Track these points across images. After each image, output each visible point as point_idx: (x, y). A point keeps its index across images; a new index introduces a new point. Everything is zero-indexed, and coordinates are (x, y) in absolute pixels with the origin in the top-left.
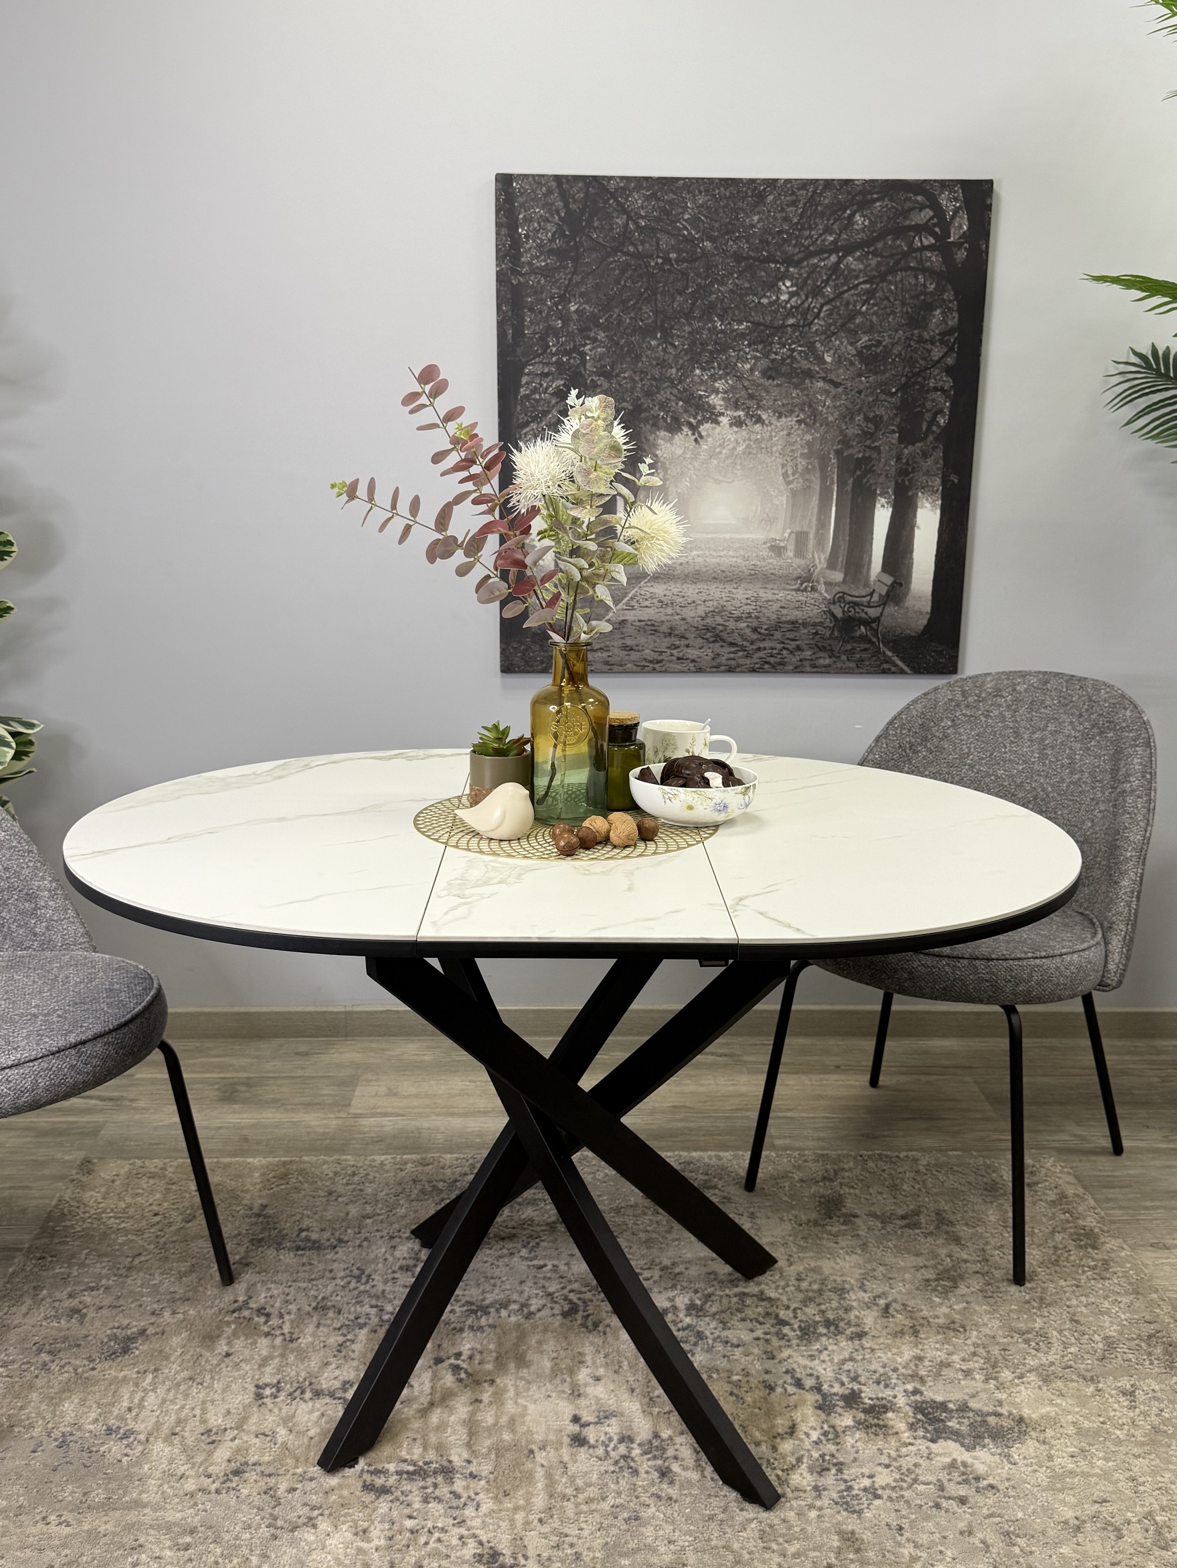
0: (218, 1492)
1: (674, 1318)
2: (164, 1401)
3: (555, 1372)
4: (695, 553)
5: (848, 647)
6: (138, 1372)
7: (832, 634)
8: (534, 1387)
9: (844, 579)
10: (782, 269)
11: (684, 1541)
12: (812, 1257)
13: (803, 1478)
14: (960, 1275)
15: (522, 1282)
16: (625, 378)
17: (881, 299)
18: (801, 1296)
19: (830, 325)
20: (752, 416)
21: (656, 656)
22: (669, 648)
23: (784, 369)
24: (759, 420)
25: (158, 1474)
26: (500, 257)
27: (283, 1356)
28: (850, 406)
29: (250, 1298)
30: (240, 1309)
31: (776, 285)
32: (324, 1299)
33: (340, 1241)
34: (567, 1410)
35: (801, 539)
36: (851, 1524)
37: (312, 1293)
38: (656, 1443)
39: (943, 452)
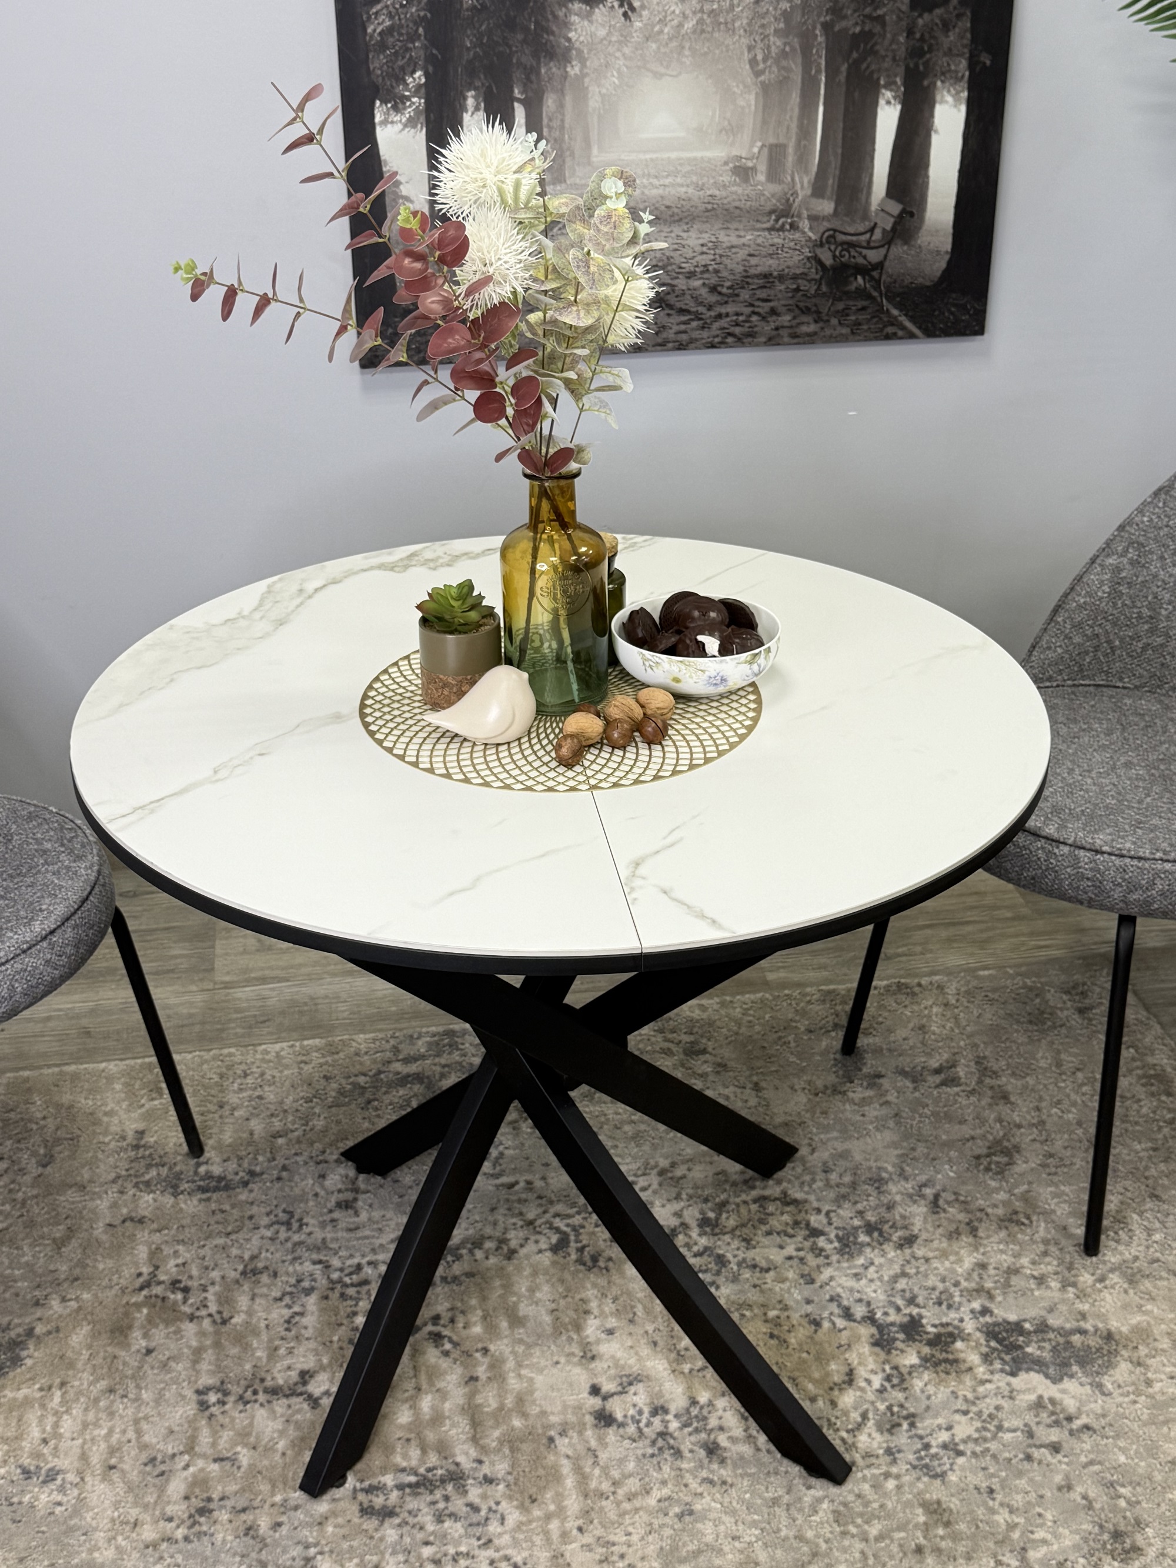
0: (186, 1539)
1: (687, 1240)
2: (85, 1425)
3: (559, 1327)
5: (840, 306)
6: (41, 1389)
7: (818, 289)
8: (537, 1351)
9: (836, 210)
11: (750, 1534)
12: (836, 1139)
13: (869, 1439)
14: (1015, 1147)
15: (493, 1210)
18: (832, 1195)
25: (105, 1524)
27: (217, 1345)
29: (157, 1268)
30: (147, 1285)
32: (253, 1258)
33: (252, 1173)
34: (581, 1378)
35: (775, 154)
36: (936, 1491)
37: (235, 1251)
38: (695, 1411)
39: (972, 22)
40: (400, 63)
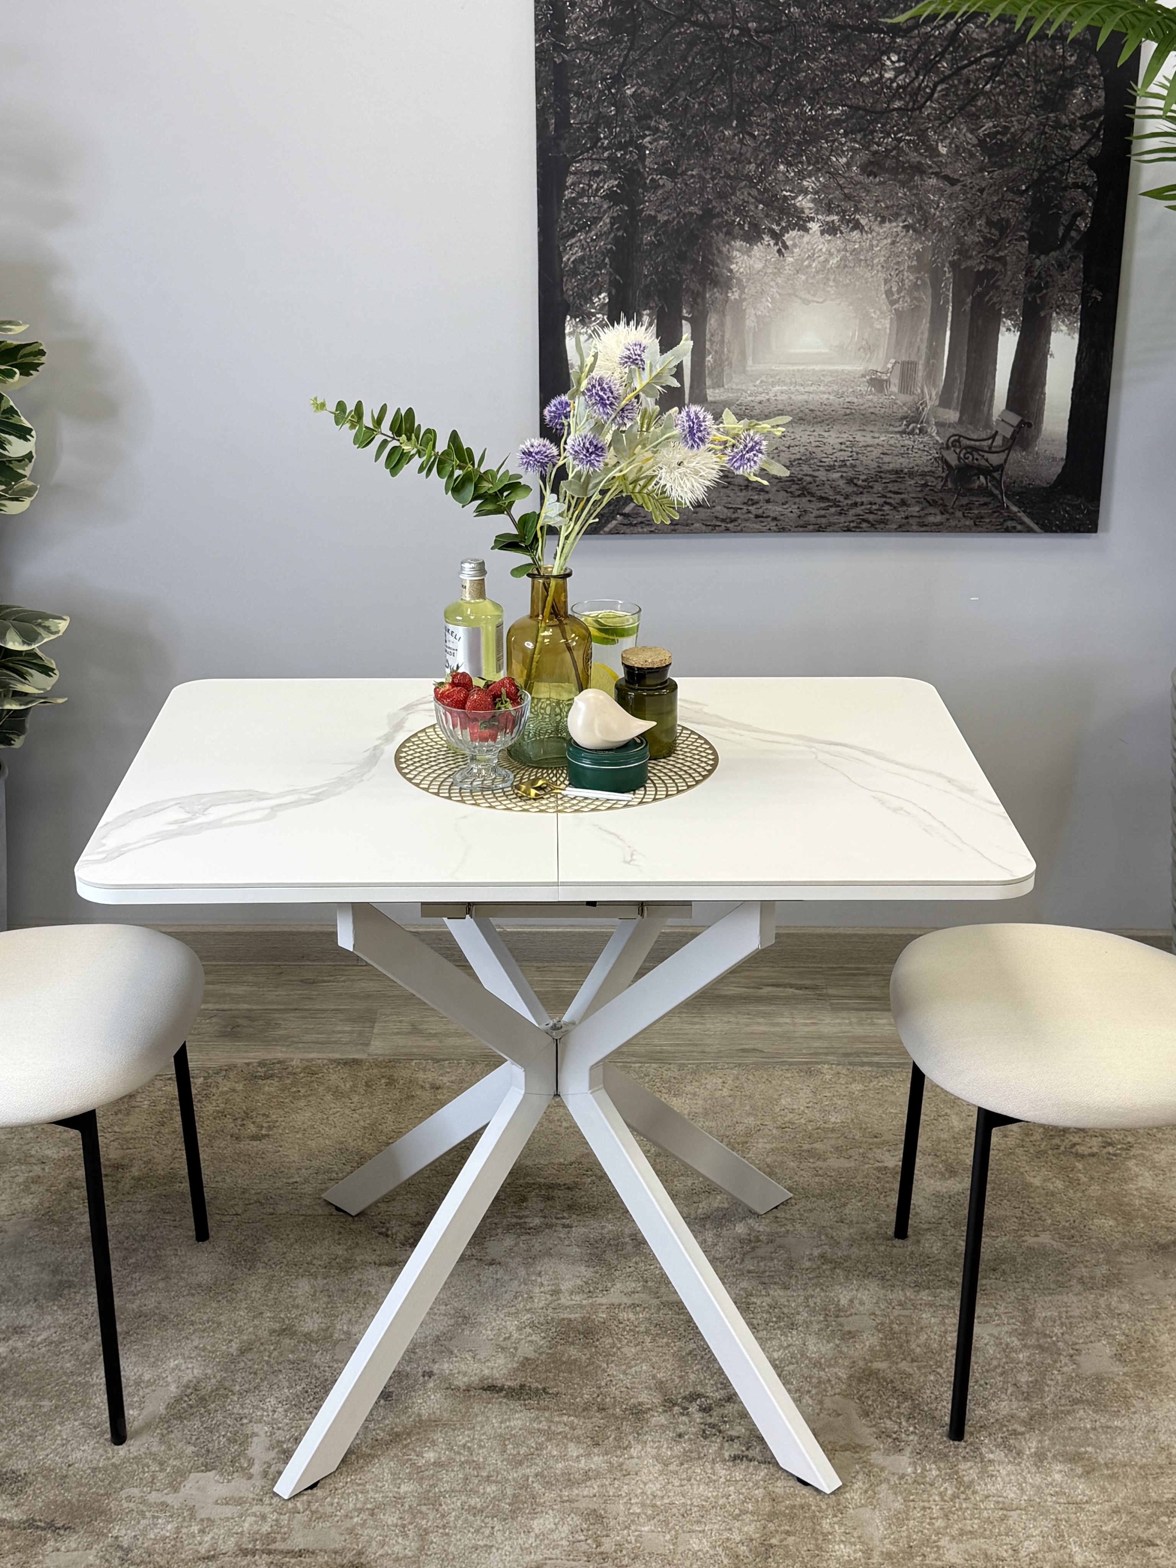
4: (777, 388)
5: (965, 501)
7: (944, 485)
9: (960, 418)
10: (887, 40)
16: (692, 176)
17: (1009, 76)
19: (946, 108)
20: (849, 221)
21: (729, 514)
22: (744, 503)
23: (888, 163)
24: (857, 226)
26: (540, 31)
28: (969, 207)
31: (880, 59)
35: (907, 371)
39: (1084, 263)
40: (589, 286)
